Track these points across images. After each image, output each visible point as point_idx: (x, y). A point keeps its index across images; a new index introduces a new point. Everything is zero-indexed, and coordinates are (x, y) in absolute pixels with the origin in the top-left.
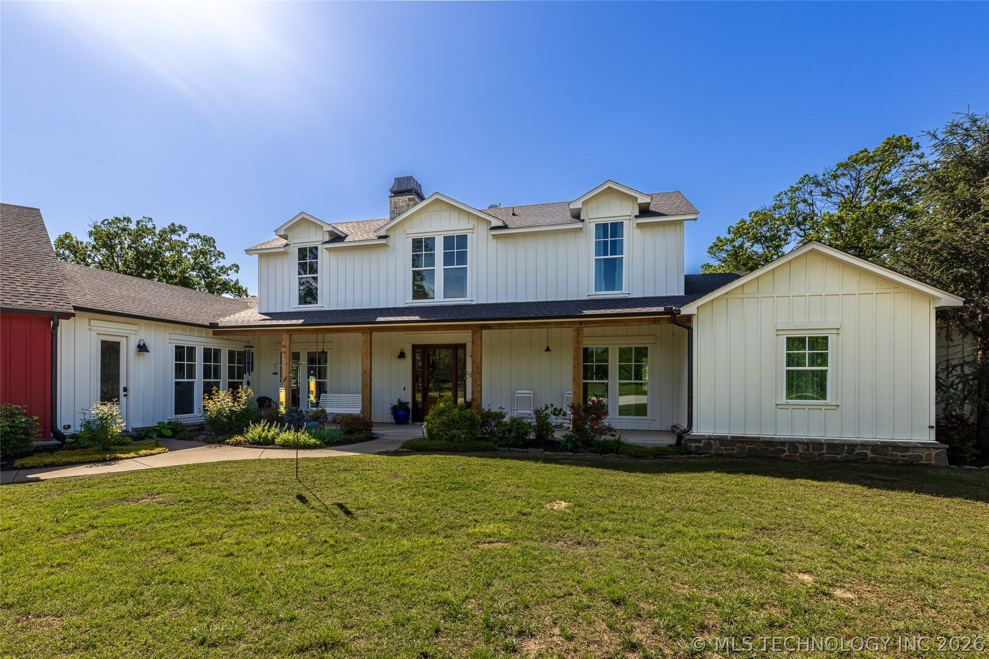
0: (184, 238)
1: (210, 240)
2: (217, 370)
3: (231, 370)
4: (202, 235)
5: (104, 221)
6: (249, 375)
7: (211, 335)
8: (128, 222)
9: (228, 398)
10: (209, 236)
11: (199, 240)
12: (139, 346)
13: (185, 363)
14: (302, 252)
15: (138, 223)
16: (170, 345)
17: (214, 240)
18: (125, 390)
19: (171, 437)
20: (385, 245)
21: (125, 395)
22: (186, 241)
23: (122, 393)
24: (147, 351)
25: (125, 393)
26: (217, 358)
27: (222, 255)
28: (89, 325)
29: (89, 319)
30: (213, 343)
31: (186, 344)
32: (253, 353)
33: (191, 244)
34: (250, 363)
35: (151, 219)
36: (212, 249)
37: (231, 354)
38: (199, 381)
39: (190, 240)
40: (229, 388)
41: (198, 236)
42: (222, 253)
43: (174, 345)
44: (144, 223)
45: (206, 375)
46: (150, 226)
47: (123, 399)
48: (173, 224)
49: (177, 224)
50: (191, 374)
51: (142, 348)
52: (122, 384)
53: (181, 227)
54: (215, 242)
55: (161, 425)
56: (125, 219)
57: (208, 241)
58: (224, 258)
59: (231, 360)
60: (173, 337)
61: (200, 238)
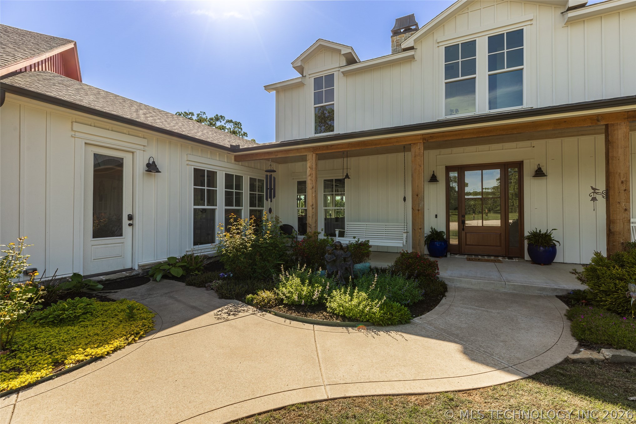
0: (223, 123)
1: (238, 124)
2: (239, 197)
3: (252, 197)
4: (234, 121)
5: (177, 113)
6: (271, 201)
7: (233, 161)
8: (192, 115)
9: (250, 229)
10: (238, 121)
11: (232, 124)
12: (148, 165)
13: (206, 188)
14: (318, 82)
15: (198, 115)
16: (188, 166)
17: (241, 124)
18: (130, 218)
19: (181, 279)
20: (413, 57)
21: (130, 225)
22: (224, 126)
23: (125, 221)
24: (158, 171)
25: (131, 222)
26: (239, 186)
27: (246, 135)
28: (72, 130)
29: (72, 122)
30: (235, 169)
31: (206, 168)
32: (274, 178)
33: (228, 127)
34: (271, 189)
35: (205, 113)
36: (240, 130)
37: (252, 181)
38: (220, 208)
39: (227, 124)
40: (250, 215)
41: (231, 121)
42: (246, 134)
43: (193, 167)
44: (201, 116)
45: (228, 202)
46: (204, 116)
47: (126, 229)
48: (217, 115)
49: (219, 115)
50: (212, 200)
51: (152, 168)
52: (126, 211)
53: (222, 117)
54: (241, 125)
55: (172, 262)
56: (190, 113)
57: (237, 124)
58: (247, 136)
59: (252, 187)
60: (191, 158)
61: (233, 122)
